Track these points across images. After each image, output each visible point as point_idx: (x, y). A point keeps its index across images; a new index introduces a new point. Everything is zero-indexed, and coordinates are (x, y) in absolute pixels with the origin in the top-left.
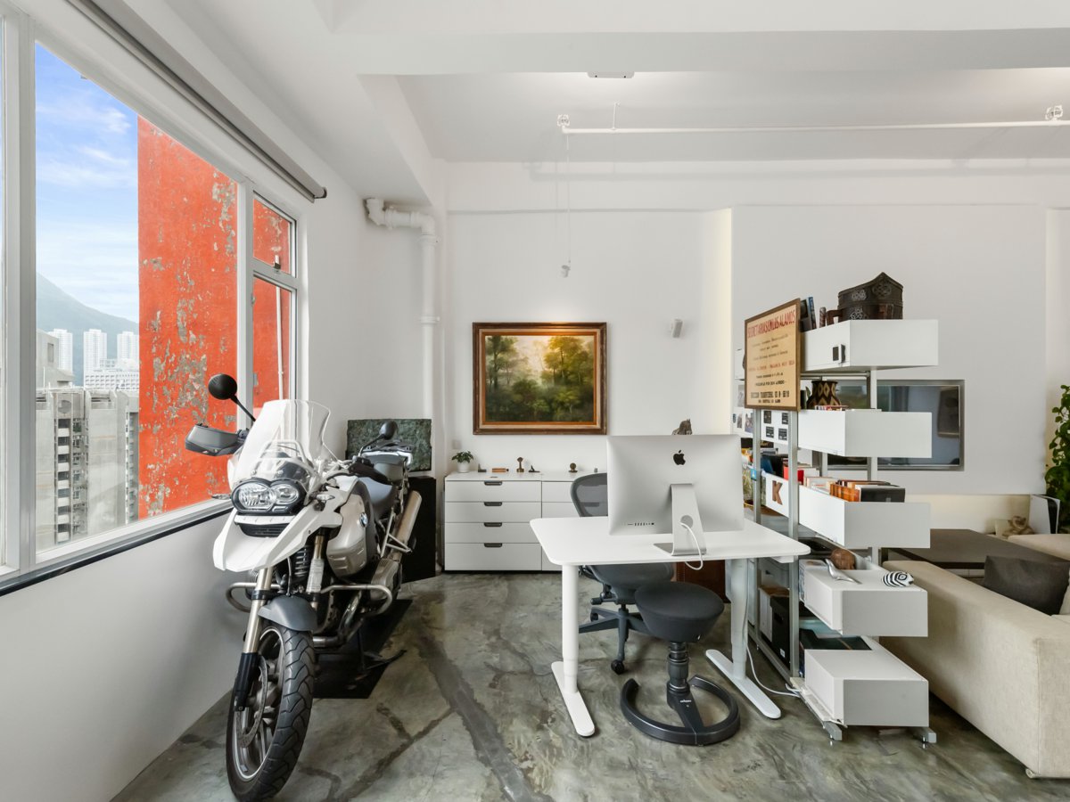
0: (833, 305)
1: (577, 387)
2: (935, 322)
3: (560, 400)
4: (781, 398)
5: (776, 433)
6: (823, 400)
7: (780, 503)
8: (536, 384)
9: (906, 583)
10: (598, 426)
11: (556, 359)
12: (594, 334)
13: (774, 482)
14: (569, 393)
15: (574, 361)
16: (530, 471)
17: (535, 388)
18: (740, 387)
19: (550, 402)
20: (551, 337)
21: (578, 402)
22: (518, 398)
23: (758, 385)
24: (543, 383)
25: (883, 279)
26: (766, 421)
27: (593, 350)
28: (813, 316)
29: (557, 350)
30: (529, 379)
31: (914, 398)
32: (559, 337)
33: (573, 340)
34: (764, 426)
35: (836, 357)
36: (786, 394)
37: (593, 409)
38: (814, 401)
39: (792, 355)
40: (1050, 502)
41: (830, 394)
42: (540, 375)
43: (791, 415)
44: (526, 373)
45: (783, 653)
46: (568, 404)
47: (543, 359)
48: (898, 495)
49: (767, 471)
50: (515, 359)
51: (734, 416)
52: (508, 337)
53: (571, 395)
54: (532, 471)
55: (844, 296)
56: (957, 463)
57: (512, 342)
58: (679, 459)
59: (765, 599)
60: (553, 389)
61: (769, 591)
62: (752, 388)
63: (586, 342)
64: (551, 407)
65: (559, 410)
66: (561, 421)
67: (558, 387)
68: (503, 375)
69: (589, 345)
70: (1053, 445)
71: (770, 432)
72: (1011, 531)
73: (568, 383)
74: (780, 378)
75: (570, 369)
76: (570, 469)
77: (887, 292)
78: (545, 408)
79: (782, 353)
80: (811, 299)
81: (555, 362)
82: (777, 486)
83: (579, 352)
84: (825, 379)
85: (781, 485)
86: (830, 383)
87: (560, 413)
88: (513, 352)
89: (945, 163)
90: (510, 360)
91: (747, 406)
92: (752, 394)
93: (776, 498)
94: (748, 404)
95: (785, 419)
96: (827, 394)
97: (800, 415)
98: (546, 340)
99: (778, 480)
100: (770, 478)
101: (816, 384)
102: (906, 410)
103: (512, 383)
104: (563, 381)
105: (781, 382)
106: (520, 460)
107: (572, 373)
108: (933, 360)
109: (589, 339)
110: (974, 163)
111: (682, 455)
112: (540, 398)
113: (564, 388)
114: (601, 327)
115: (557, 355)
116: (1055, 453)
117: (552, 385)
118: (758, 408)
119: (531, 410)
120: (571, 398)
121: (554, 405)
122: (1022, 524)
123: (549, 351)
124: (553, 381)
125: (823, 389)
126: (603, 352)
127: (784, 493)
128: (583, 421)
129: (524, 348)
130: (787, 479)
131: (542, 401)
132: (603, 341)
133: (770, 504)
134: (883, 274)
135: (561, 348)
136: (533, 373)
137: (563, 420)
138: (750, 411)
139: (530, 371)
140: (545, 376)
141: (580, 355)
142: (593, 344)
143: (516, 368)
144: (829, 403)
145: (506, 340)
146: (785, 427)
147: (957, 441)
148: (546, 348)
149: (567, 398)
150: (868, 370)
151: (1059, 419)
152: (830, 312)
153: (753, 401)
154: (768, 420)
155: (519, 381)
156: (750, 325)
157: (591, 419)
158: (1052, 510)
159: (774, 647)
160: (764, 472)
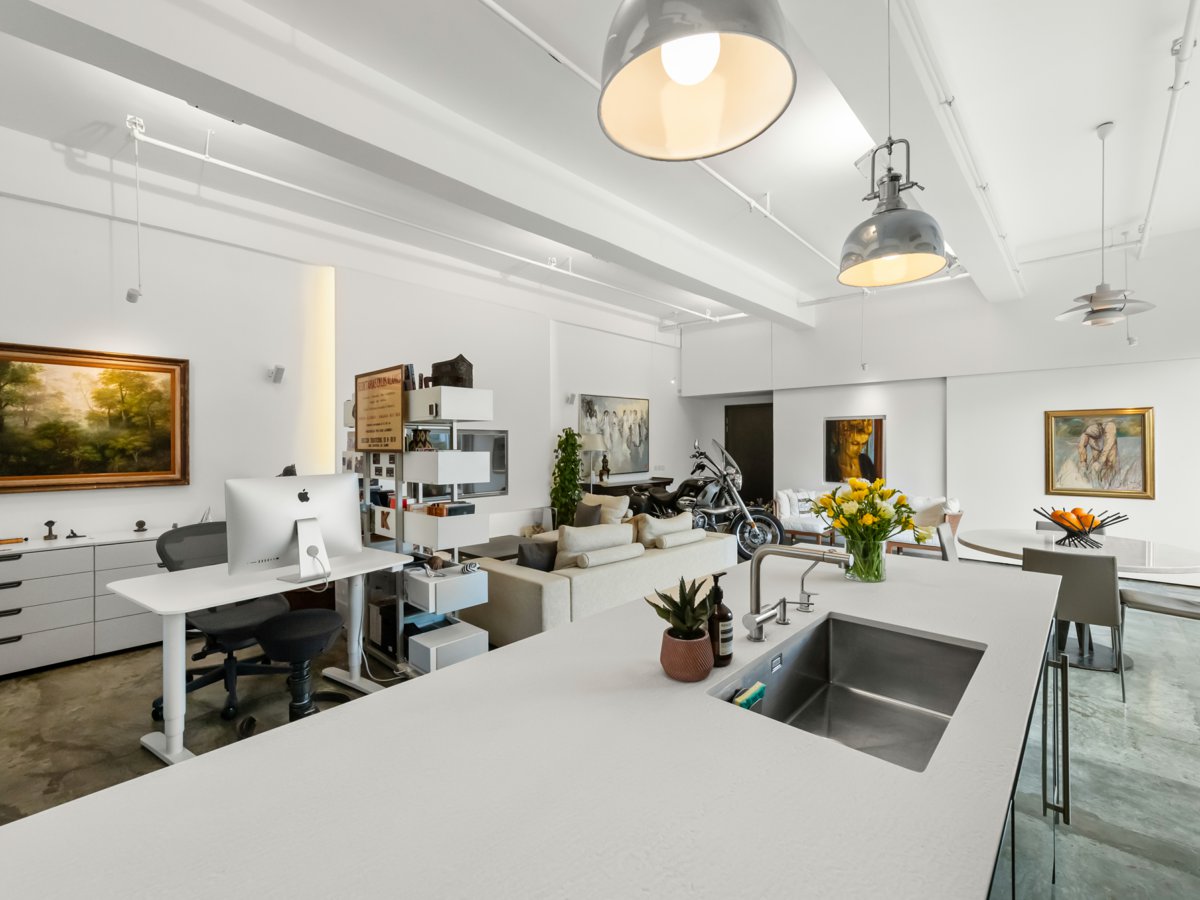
0: (428, 373)
1: (147, 431)
2: (491, 391)
3: (119, 446)
4: (389, 443)
5: (384, 472)
6: (420, 444)
7: (388, 528)
8: (78, 426)
9: (475, 569)
10: (177, 476)
11: (112, 397)
12: (172, 372)
13: (383, 512)
14: (132, 438)
15: (141, 400)
16: (68, 537)
17: (75, 432)
18: (349, 433)
19: (102, 449)
20: (102, 370)
21: (147, 448)
22: (46, 444)
23: (368, 432)
24: (90, 425)
25: (461, 358)
26: (375, 462)
27: (169, 389)
28: (413, 379)
29: (113, 386)
30: (65, 420)
31: (477, 442)
32: (117, 371)
33: (138, 376)
34: (373, 467)
35: (431, 413)
36: (393, 439)
37: (169, 456)
38: (414, 444)
39: (398, 409)
40: (553, 510)
41: (426, 440)
42: (84, 416)
43: (398, 456)
44: (60, 412)
45: (390, 649)
46: (131, 452)
47: (89, 396)
48: (470, 510)
49: (376, 504)
50: (38, 393)
51: (344, 459)
52: (26, 364)
53: (136, 440)
54: (73, 535)
55: (437, 367)
56: (504, 490)
57: (33, 371)
58: (303, 497)
59: (375, 610)
60: (106, 433)
61: (378, 604)
62: (362, 435)
63: (159, 380)
64: (103, 455)
65: (117, 459)
66: (120, 471)
67: (116, 431)
68: (13, 414)
69: (164, 384)
70: (554, 474)
71: (379, 471)
72: (534, 533)
73: (132, 426)
74: (388, 427)
75: (135, 409)
76: (136, 528)
77: (463, 369)
78: (97, 457)
79: (389, 406)
80: (411, 365)
81: (110, 401)
82: (385, 515)
83: (149, 390)
84: (420, 428)
85: (388, 513)
86: (426, 431)
87: (119, 462)
88: (36, 384)
89: (496, 274)
90: (30, 394)
91: (357, 450)
92: (363, 440)
93: (384, 525)
94: (359, 448)
95: (392, 460)
96: (423, 439)
97: (405, 457)
98: (95, 373)
99: (386, 509)
100: (379, 510)
101: (416, 431)
102: (472, 450)
103: (34, 424)
104: (123, 423)
105: (389, 430)
106: (50, 524)
107: (137, 414)
108: (489, 416)
109: (167, 376)
110: (513, 278)
111: (306, 493)
112: (84, 444)
113: (125, 432)
114: (184, 365)
115: (114, 391)
116: (555, 479)
117: (106, 428)
118: (367, 452)
119: (70, 460)
120: (137, 444)
121: (108, 453)
122: (538, 528)
123: (100, 386)
124: (107, 423)
125: (421, 435)
126: (185, 393)
127: (392, 521)
128: (154, 470)
129: (56, 380)
130: (393, 508)
131: (89, 448)
132: (185, 380)
133: (379, 530)
134: (461, 356)
135: (121, 384)
136: (73, 413)
137: (123, 470)
138: (359, 455)
139: (67, 409)
140: (93, 417)
141: (151, 393)
142: (169, 383)
143: (41, 406)
144: (425, 446)
145: (21, 367)
146: (393, 466)
147: (504, 476)
148: (96, 383)
149: (130, 443)
150: (451, 422)
151: (557, 457)
152: (426, 378)
153: (362, 446)
154: (376, 461)
155: (46, 422)
156: (360, 380)
157: (168, 467)
158: (554, 516)
159: (383, 648)
160: (373, 505)
